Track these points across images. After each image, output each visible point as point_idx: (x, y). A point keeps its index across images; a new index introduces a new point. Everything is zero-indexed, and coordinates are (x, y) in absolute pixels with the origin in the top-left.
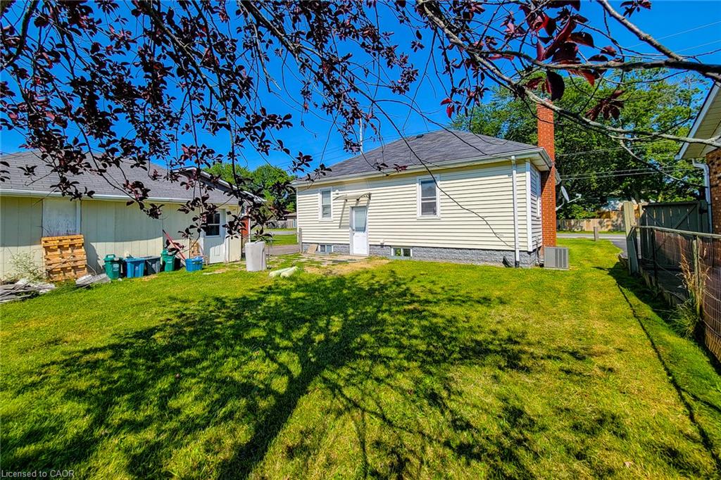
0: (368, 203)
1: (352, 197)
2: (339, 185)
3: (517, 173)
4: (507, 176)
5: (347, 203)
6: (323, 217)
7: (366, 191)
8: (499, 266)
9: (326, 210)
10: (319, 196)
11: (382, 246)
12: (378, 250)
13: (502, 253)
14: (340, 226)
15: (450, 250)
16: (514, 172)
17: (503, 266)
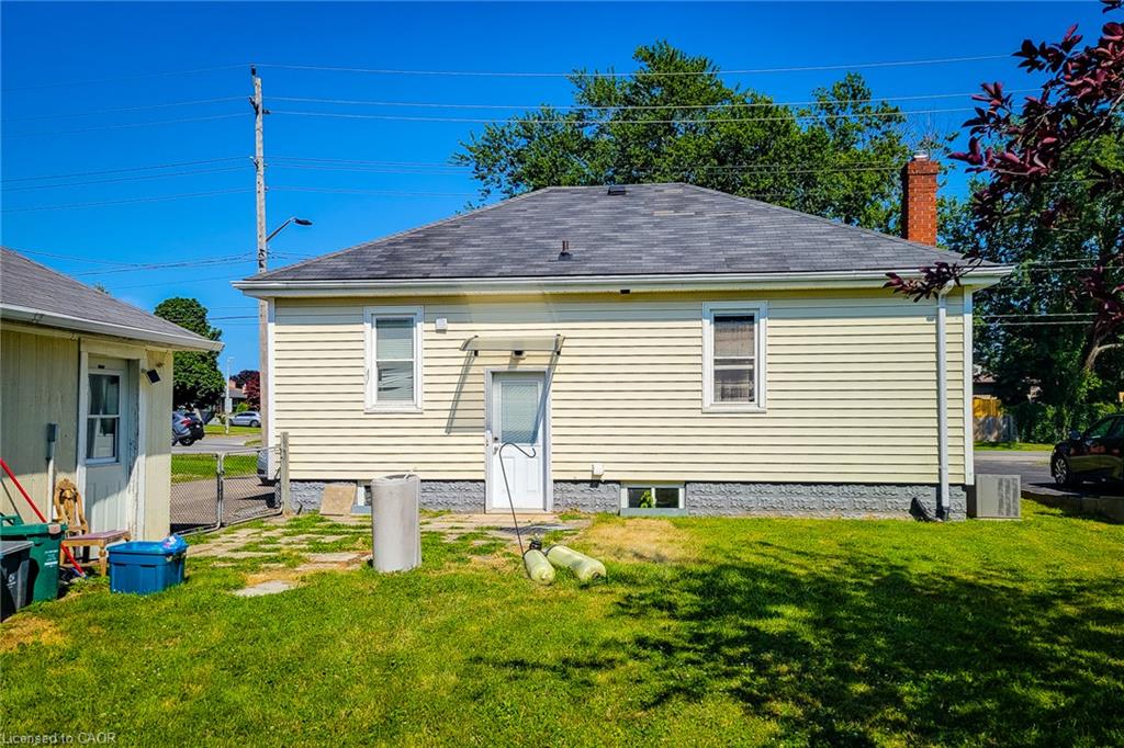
0: (552, 365)
1: (496, 346)
2: (448, 305)
3: (947, 315)
4: (924, 320)
5: (477, 361)
6: (379, 398)
7: (544, 330)
8: (902, 519)
9: (394, 378)
10: (369, 331)
11: (595, 483)
12: (581, 494)
13: (909, 489)
14: (449, 428)
15: (789, 487)
16: (942, 312)
17: (911, 519)
